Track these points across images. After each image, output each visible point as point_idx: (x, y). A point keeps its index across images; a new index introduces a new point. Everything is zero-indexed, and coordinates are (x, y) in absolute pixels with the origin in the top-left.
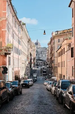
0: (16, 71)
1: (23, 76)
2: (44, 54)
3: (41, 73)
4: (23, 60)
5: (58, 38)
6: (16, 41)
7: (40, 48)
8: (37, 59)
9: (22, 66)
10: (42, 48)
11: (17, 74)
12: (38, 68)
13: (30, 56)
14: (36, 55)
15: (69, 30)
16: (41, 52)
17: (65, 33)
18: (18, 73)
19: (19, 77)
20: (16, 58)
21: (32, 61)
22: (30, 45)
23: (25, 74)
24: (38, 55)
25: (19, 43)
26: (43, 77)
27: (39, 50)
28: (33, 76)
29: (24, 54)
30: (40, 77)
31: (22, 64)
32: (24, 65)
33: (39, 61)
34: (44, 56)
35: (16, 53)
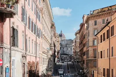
0: (31, 61)
1: (45, 72)
2: (69, 47)
3: (68, 69)
4: (45, 48)
5: (95, 19)
6: (32, 10)
7: (64, 40)
8: (61, 53)
9: (43, 57)
10: (67, 40)
11: (33, 68)
12: (64, 63)
13: (53, 46)
14: (60, 48)
15: (110, 7)
16: (66, 45)
17: (104, 11)
18: (36, 67)
19: (38, 74)
20: (33, 40)
21: (56, 54)
22: (54, 32)
23: (46, 70)
24: (62, 49)
25: (37, 17)
26: (71, 74)
27: (63, 43)
28: (58, 73)
29: (45, 38)
30: (67, 74)
31: (43, 53)
32: (46, 55)
33: (63, 56)
34: (69, 50)
35: (32, 31)
